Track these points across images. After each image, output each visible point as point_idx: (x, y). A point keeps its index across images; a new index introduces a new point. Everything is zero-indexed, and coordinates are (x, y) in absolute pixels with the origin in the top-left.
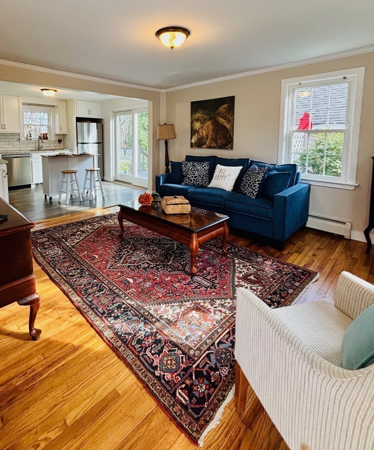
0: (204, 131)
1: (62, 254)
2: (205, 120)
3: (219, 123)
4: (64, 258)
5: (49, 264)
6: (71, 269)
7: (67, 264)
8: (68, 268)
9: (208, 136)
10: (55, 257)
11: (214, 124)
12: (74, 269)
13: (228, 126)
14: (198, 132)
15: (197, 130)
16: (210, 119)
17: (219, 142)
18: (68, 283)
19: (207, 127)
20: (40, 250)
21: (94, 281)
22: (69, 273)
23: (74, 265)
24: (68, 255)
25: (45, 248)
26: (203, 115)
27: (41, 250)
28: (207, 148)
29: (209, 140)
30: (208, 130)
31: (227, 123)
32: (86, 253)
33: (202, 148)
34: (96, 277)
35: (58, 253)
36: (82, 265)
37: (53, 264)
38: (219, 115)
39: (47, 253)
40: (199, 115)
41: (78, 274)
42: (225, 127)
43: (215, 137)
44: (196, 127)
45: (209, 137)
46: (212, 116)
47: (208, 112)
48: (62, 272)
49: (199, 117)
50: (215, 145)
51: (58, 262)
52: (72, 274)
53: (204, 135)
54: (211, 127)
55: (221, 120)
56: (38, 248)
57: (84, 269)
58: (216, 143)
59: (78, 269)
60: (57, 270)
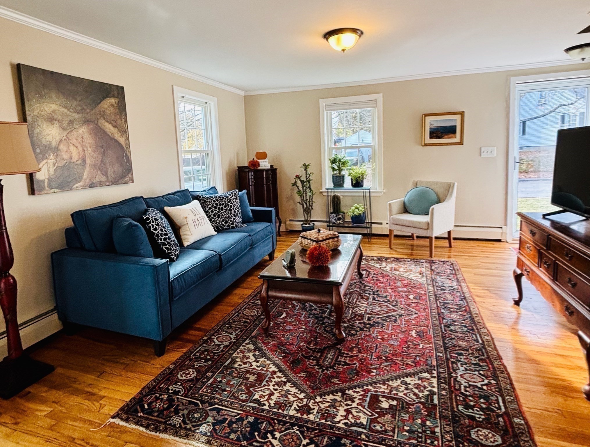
0: (72, 148)
1: (459, 364)
2: (71, 122)
3: (105, 132)
4: (461, 354)
5: (488, 357)
6: (460, 335)
7: (460, 343)
8: (464, 338)
9: (84, 160)
10: (475, 364)
11: (96, 135)
12: (457, 332)
13: (122, 140)
14: (56, 150)
15: (54, 144)
16: (87, 122)
17: (110, 172)
18: (474, 322)
19: (80, 140)
20: (500, 400)
21: (444, 311)
22: (467, 331)
23: (453, 337)
24: (451, 356)
25: (486, 398)
26: (66, 111)
27: (497, 400)
28: (84, 187)
29: (88, 169)
30: (83, 146)
31: (120, 134)
32: (421, 346)
33: (71, 189)
34: (439, 314)
35: (466, 370)
36: (442, 332)
37: (482, 353)
38: (103, 115)
39: (486, 382)
40: (54, 107)
41: (455, 325)
42: (117, 141)
43: (102, 161)
44: (49, 138)
45: (88, 161)
46: (89, 117)
47: (79, 105)
48: (474, 336)
49: (54, 111)
50: (103, 179)
51: (473, 354)
52: (464, 328)
53: (75, 158)
54: (89, 140)
55: (109, 128)
56: (503, 410)
57: (445, 326)
58: (105, 174)
59: (452, 331)
60: (481, 342)
